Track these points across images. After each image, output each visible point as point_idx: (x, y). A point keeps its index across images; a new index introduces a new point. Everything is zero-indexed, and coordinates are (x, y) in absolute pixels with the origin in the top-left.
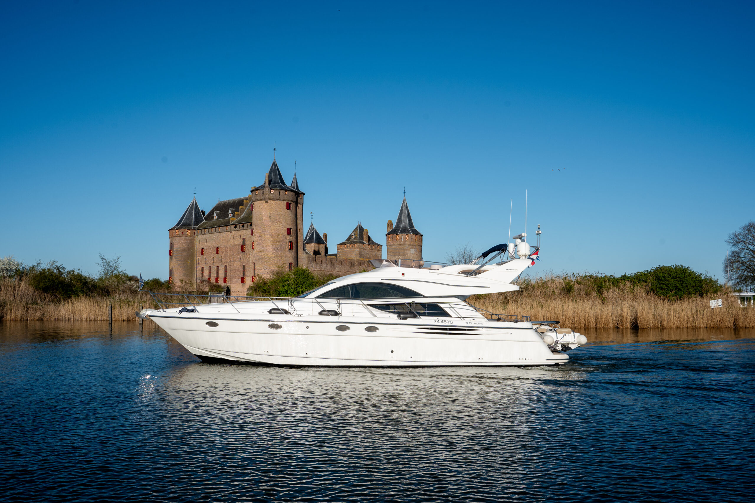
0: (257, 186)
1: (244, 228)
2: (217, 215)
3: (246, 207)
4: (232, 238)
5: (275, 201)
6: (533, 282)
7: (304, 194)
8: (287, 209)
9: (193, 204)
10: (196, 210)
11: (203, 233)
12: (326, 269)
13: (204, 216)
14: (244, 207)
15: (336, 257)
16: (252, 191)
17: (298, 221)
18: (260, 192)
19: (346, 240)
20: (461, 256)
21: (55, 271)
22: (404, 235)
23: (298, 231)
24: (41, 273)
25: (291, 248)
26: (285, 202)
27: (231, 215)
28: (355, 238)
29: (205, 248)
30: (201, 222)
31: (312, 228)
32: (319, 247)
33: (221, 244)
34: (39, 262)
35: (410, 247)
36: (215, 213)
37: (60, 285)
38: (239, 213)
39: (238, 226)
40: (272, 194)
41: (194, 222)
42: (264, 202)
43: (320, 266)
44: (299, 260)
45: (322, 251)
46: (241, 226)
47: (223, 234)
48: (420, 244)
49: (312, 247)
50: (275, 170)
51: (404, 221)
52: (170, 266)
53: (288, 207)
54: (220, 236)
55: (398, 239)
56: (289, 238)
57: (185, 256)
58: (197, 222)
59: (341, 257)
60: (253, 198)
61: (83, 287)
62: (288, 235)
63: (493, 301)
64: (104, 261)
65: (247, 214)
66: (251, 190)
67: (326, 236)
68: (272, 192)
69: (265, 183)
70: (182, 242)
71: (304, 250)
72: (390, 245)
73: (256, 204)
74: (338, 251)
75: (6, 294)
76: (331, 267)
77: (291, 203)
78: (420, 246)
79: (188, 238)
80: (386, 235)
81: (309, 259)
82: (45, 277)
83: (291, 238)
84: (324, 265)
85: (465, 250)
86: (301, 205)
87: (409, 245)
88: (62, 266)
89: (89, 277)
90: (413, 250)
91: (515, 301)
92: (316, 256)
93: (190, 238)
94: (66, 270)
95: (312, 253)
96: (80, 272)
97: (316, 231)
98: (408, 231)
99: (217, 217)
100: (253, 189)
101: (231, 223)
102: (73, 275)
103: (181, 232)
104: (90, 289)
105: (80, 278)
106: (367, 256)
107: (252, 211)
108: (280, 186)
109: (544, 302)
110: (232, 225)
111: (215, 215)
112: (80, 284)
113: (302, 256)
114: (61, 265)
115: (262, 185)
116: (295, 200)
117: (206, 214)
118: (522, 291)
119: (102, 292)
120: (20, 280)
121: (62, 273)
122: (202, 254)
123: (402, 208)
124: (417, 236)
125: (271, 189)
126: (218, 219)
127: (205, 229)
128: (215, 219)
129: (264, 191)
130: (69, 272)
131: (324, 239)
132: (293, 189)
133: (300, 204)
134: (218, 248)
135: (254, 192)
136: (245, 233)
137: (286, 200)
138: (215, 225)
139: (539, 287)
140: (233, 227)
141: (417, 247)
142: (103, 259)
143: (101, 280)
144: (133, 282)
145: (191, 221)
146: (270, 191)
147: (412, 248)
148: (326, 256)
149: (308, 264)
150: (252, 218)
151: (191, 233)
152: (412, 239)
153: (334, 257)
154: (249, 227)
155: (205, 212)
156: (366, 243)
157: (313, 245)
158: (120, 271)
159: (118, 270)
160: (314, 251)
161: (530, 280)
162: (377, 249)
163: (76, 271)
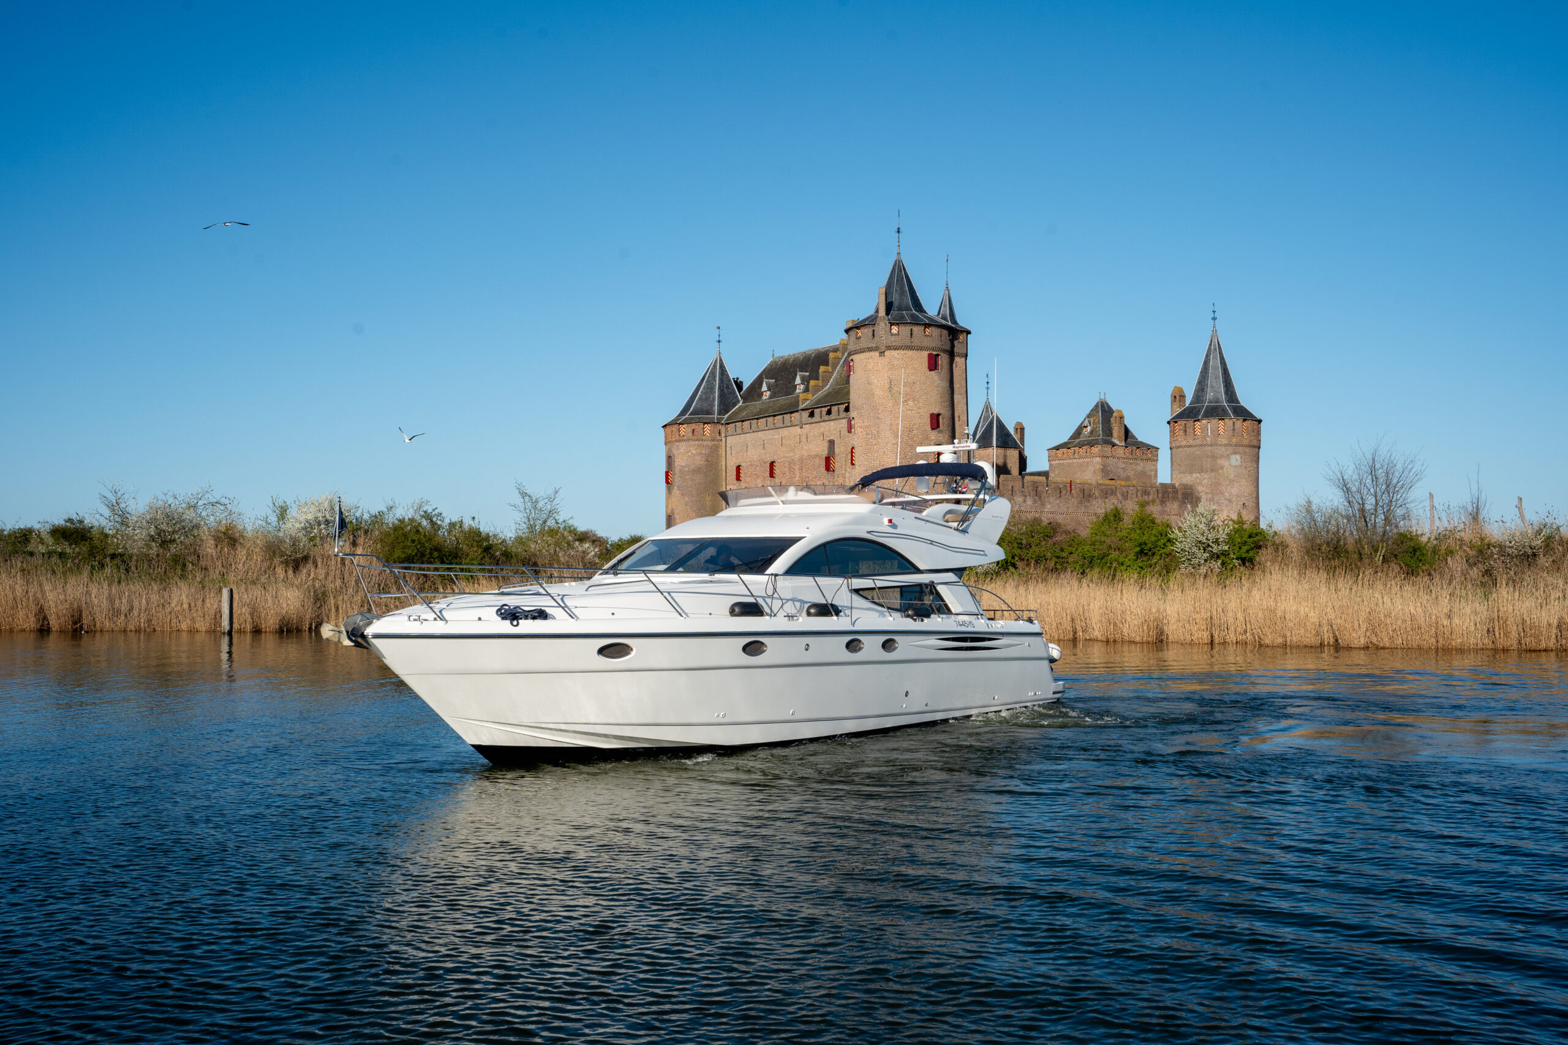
0: (860, 318)
1: (832, 416)
2: (769, 389)
3: (834, 369)
4: (804, 439)
5: (901, 352)
7: (969, 332)
8: (930, 370)
9: (715, 366)
10: (721, 380)
11: (739, 431)
12: (1023, 509)
13: (739, 392)
14: (830, 368)
15: (1047, 479)
16: (847, 331)
17: (955, 396)
18: (867, 331)
19: (1071, 438)
20: (1365, 468)
21: (425, 523)
22: (1214, 421)
23: (956, 419)
24: (396, 529)
26: (925, 354)
27: (800, 388)
28: (1092, 432)
29: (743, 464)
30: (734, 405)
31: (987, 411)
32: (1005, 456)
33: (780, 456)
34: (391, 503)
35: (1230, 449)
36: (764, 384)
37: (436, 554)
38: (820, 383)
39: (817, 411)
40: (895, 335)
41: (719, 405)
45: (1014, 468)
46: (824, 413)
47: (785, 432)
48: (1255, 443)
49: (988, 456)
50: (900, 279)
51: (1212, 387)
52: (667, 507)
53: (933, 365)
54: (776, 437)
55: (1198, 432)
56: (935, 437)
57: (700, 483)
58: (725, 407)
59: (1059, 479)
60: (851, 347)
61: (484, 557)
62: (933, 429)
64: (527, 498)
65: (837, 384)
66: (846, 327)
67: (1021, 429)
68: (895, 329)
69: (877, 311)
70: (694, 452)
72: (1179, 447)
73: (856, 358)
74: (1051, 465)
75: (327, 574)
76: (1035, 502)
77: (937, 355)
78: (1254, 447)
79: (705, 443)
80: (1169, 423)
82: (405, 535)
83: (941, 437)
85: (1374, 455)
86: (963, 359)
87: (1225, 445)
88: (436, 512)
89: (495, 536)
91: (1514, 581)
93: (709, 443)
94: (447, 521)
96: (474, 524)
97: (998, 419)
98: (1224, 410)
99: (768, 393)
100: (850, 325)
101: (801, 407)
102: (462, 532)
103: (690, 430)
104: (498, 560)
105: (476, 537)
106: (1123, 475)
107: (849, 376)
108: (913, 316)
110: (803, 410)
111: (764, 388)
112: (476, 551)
114: (434, 510)
115: (872, 316)
116: (948, 347)
117: (745, 387)
118: (1534, 555)
119: (524, 567)
120: (354, 544)
121: (439, 527)
122: (738, 478)
123: (1208, 356)
124: (1248, 423)
125: (892, 324)
126: (770, 397)
127: (743, 421)
128: (764, 398)
129: (876, 328)
130: (452, 525)
131: (1016, 437)
132: (944, 322)
133: (959, 355)
134: (772, 464)
135: (852, 333)
136: (834, 427)
137: (926, 349)
138: (766, 411)
140: (806, 414)
141: (1247, 450)
142: (524, 494)
143: (519, 540)
144: (587, 545)
145: (712, 405)
146: (888, 328)
147: (1235, 453)
148: (1023, 478)
150: (848, 393)
151: (712, 432)
152: (1234, 429)
153: (1043, 479)
154: (844, 414)
155: (742, 382)
156: (1118, 443)
157: (991, 451)
158: (560, 521)
159: (557, 518)
161: (1558, 528)
162: (1145, 457)
163: (468, 523)
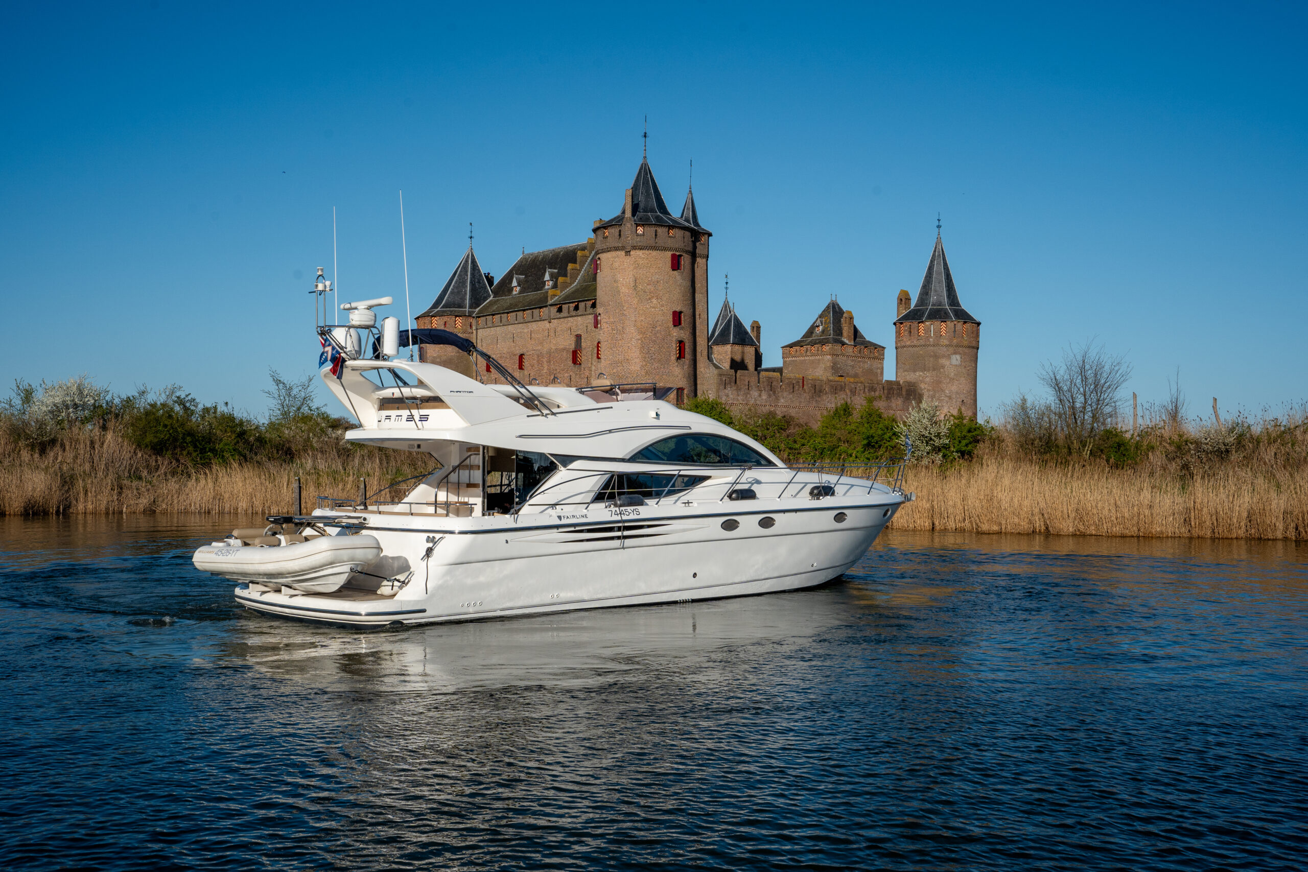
0: (607, 219)
1: (579, 312)
2: (519, 285)
3: (582, 267)
4: (552, 334)
5: (646, 252)
6: (1257, 430)
7: (710, 235)
8: (674, 270)
9: (467, 261)
10: (473, 275)
11: (489, 324)
12: (758, 402)
13: (490, 287)
14: (578, 266)
15: (781, 375)
16: (595, 231)
17: (696, 295)
18: (614, 231)
19: (804, 337)
20: (1076, 369)
21: (177, 408)
22: (937, 323)
23: (697, 317)
24: (147, 413)
25: (681, 356)
26: (669, 254)
27: (549, 284)
28: (823, 331)
30: (485, 299)
31: (726, 310)
32: (743, 353)
33: (529, 348)
34: (143, 388)
35: (951, 350)
36: (514, 280)
37: (189, 439)
38: (568, 279)
39: (565, 307)
40: (641, 235)
41: (471, 299)
42: (623, 253)
43: (746, 394)
44: (699, 382)
45: (750, 363)
46: (572, 309)
47: (534, 326)
48: (974, 344)
49: (726, 352)
50: (646, 183)
51: (936, 291)
53: (676, 264)
54: (526, 331)
55: (922, 333)
56: (677, 333)
58: (477, 300)
59: (792, 375)
60: (599, 246)
61: (238, 442)
62: (675, 326)
63: (1152, 474)
64: (281, 386)
65: (585, 281)
66: (593, 227)
67: (757, 327)
68: (640, 230)
69: (624, 212)
71: (708, 359)
72: (904, 347)
73: (605, 257)
74: (785, 362)
75: (76, 457)
76: (770, 396)
77: (680, 256)
78: (973, 347)
80: (895, 324)
81: (721, 380)
82: (157, 420)
83: (682, 333)
84: (755, 393)
85: (1084, 357)
86: (704, 260)
87: (947, 346)
88: (189, 398)
89: (249, 422)
90: (958, 357)
91: (1209, 476)
92: (736, 372)
94: (200, 407)
95: (726, 365)
96: (228, 410)
97: (735, 315)
98: (946, 313)
99: (518, 289)
100: (598, 225)
101: (550, 302)
102: (215, 417)
103: (443, 323)
104: (252, 446)
105: (229, 421)
106: (852, 372)
107: (596, 274)
108: (657, 218)
109: (1282, 476)
110: (551, 305)
111: (515, 283)
112: (230, 436)
113: (706, 373)
114: (187, 396)
115: (618, 217)
116: (690, 248)
117: (496, 282)
118: (1227, 451)
119: (278, 453)
120: (104, 428)
121: (193, 412)
122: (488, 369)
123: (932, 262)
124: (968, 326)
125: (637, 225)
126: (520, 292)
127: (493, 315)
128: (514, 293)
129: (622, 228)
130: (206, 410)
131: (753, 335)
132: (687, 224)
133: (700, 256)
134: (521, 357)
135: (599, 232)
136: (581, 323)
137: (670, 249)
138: (516, 305)
139: (1271, 441)
140: (554, 310)
141: (966, 350)
142: (278, 382)
143: (272, 426)
144: (341, 432)
145: (464, 299)
146: (634, 229)
147: (955, 353)
148: (759, 373)
149: (718, 391)
150: (595, 290)
151: (464, 325)
152: (955, 331)
153: (777, 374)
154: (590, 310)
156: (847, 342)
157: (728, 348)
158: (314, 408)
159: (311, 405)
160: (733, 361)
161: (1249, 427)
162: (872, 355)
163: (222, 408)
